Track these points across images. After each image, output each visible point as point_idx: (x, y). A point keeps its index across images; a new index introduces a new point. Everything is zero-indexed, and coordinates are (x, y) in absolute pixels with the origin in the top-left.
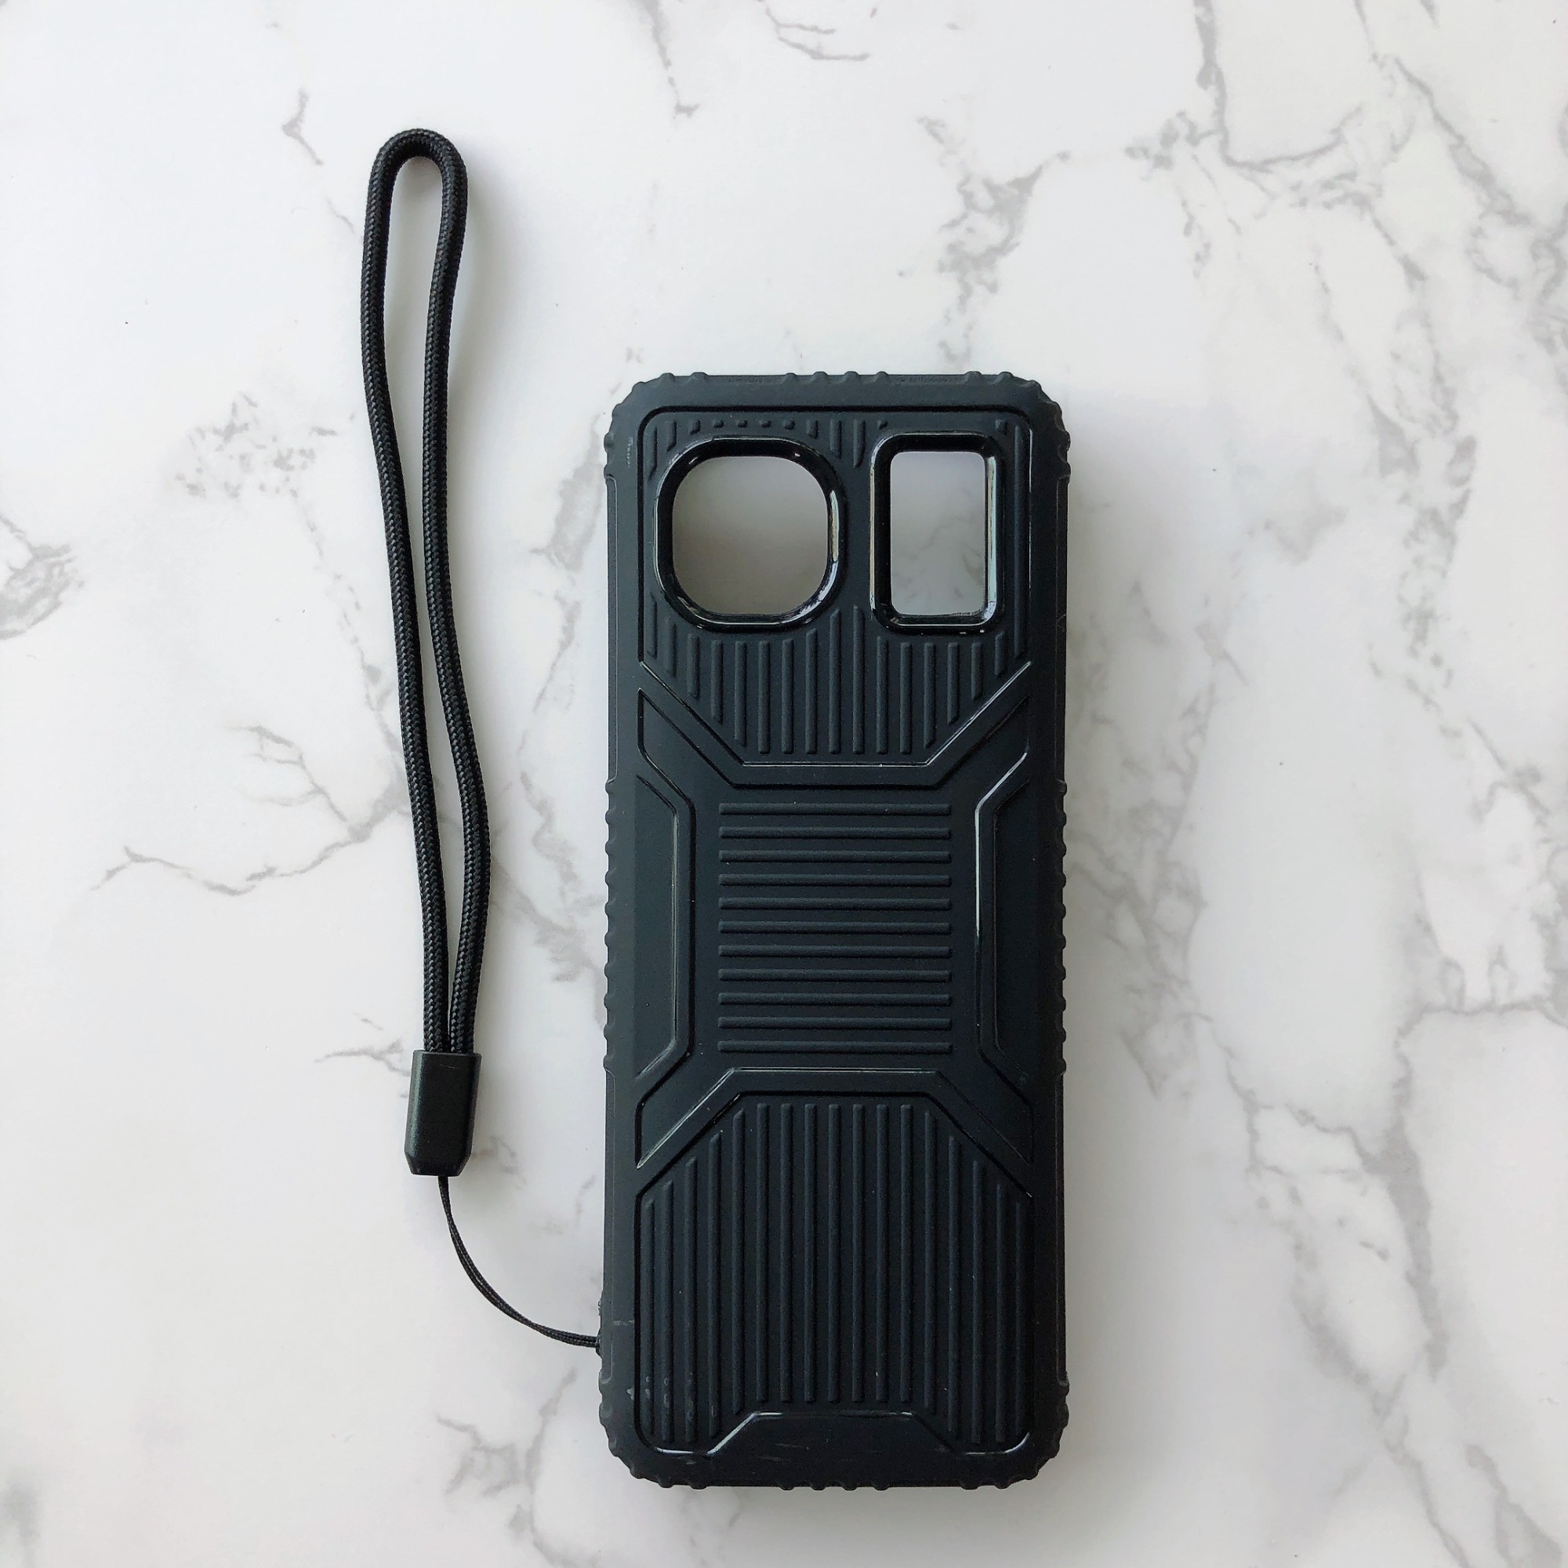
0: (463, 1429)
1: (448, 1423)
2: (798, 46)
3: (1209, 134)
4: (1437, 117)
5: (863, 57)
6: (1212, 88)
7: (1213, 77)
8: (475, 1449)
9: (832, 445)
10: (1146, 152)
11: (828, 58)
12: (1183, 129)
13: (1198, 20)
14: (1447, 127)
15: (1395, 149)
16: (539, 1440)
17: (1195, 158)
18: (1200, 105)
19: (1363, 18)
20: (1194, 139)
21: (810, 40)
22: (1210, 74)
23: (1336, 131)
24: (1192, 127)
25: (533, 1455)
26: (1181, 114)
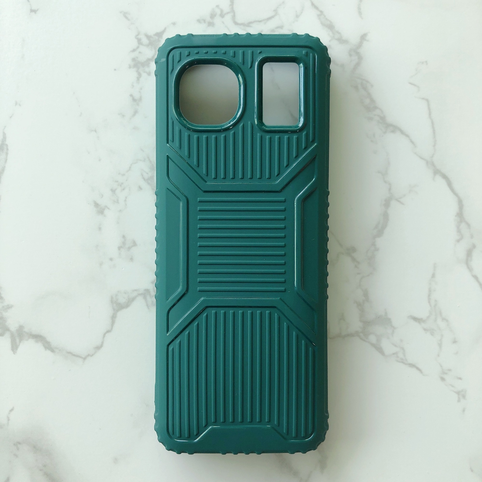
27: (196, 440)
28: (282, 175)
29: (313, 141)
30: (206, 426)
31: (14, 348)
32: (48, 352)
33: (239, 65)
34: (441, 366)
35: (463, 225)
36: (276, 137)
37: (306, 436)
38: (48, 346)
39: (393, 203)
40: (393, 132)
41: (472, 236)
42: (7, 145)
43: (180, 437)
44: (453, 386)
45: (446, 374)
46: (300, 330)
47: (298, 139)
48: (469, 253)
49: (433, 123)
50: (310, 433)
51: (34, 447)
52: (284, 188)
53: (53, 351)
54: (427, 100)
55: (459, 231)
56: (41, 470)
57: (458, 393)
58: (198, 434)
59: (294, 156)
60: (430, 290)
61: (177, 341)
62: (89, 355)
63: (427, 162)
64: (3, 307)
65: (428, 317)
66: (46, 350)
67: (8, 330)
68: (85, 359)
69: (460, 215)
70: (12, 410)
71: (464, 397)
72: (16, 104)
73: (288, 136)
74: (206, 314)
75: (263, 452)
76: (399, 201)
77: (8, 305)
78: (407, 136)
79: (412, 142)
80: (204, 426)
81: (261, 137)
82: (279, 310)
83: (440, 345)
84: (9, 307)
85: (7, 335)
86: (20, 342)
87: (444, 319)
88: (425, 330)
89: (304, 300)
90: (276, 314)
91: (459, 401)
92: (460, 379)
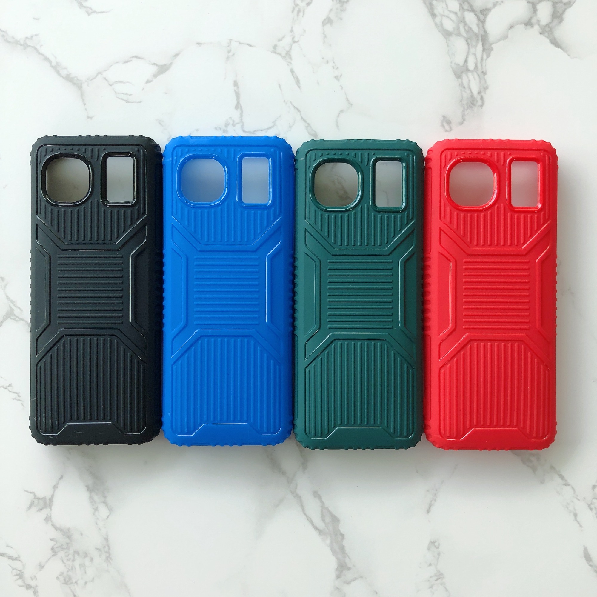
0: (31, 493)
1: (27, 491)
2: (122, 99)
3: (238, 123)
4: (302, 118)
5: (140, 102)
6: (239, 110)
7: (239, 107)
8: (35, 498)
9: (90, 155)
10: (220, 129)
11: (131, 102)
12: (231, 122)
13: (235, 91)
14: (305, 121)
15: (290, 127)
16: (52, 496)
17: (234, 130)
18: (236, 115)
19: (281, 90)
20: (234, 125)
21: (125, 97)
22: (238, 106)
23: (274, 122)
24: (234, 121)
25: (51, 500)
26: (230, 118)
27: (326, 439)
28: (390, 243)
29: (412, 219)
30: (334, 427)
33: (359, 163)
36: (386, 215)
37: (408, 436)
43: (315, 436)
46: (403, 357)
47: (401, 217)
50: (410, 433)
52: (391, 253)
58: (328, 434)
59: (399, 230)
61: (313, 365)
73: (394, 215)
74: (334, 345)
75: (376, 448)
80: (332, 427)
81: (375, 216)
82: (388, 342)
89: (406, 335)
90: (385, 345)
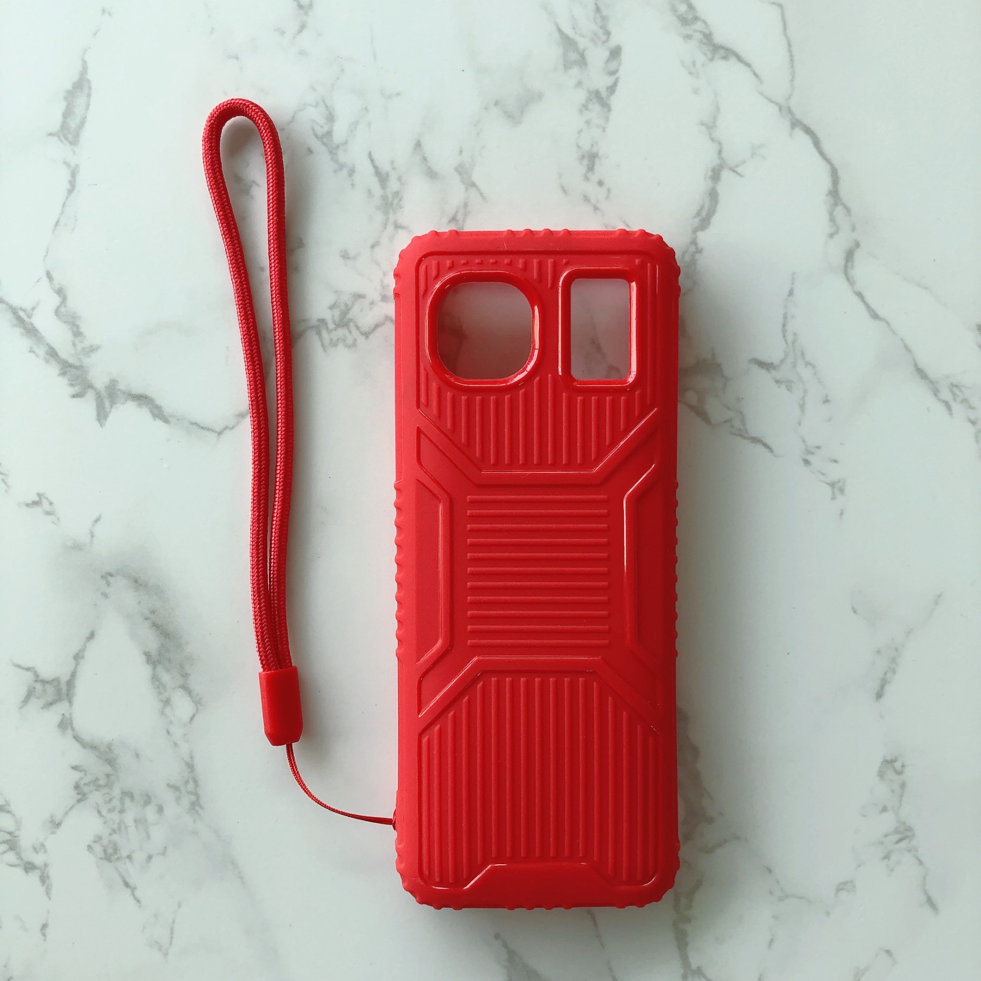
31: (102, 416)
32: (159, 423)
34: (804, 441)
35: (839, 210)
38: (158, 413)
39: (726, 174)
40: (725, 58)
41: (854, 229)
42: (89, 81)
44: (823, 474)
45: (813, 453)
48: (849, 256)
49: (789, 45)
51: (136, 581)
53: (166, 421)
54: (781, 6)
55: (832, 219)
56: (146, 619)
57: (832, 485)
60: (785, 317)
62: (226, 428)
63: (780, 109)
64: (83, 349)
65: (782, 361)
66: (155, 420)
67: (91, 386)
68: (220, 433)
69: (834, 193)
70: (97, 520)
71: (842, 491)
72: (104, 11)
76: (734, 171)
77: (91, 346)
78: (748, 65)
79: (756, 75)
83: (802, 407)
84: (93, 349)
85: (90, 395)
86: (112, 406)
87: (808, 364)
88: (777, 381)
91: (834, 498)
92: (835, 461)
